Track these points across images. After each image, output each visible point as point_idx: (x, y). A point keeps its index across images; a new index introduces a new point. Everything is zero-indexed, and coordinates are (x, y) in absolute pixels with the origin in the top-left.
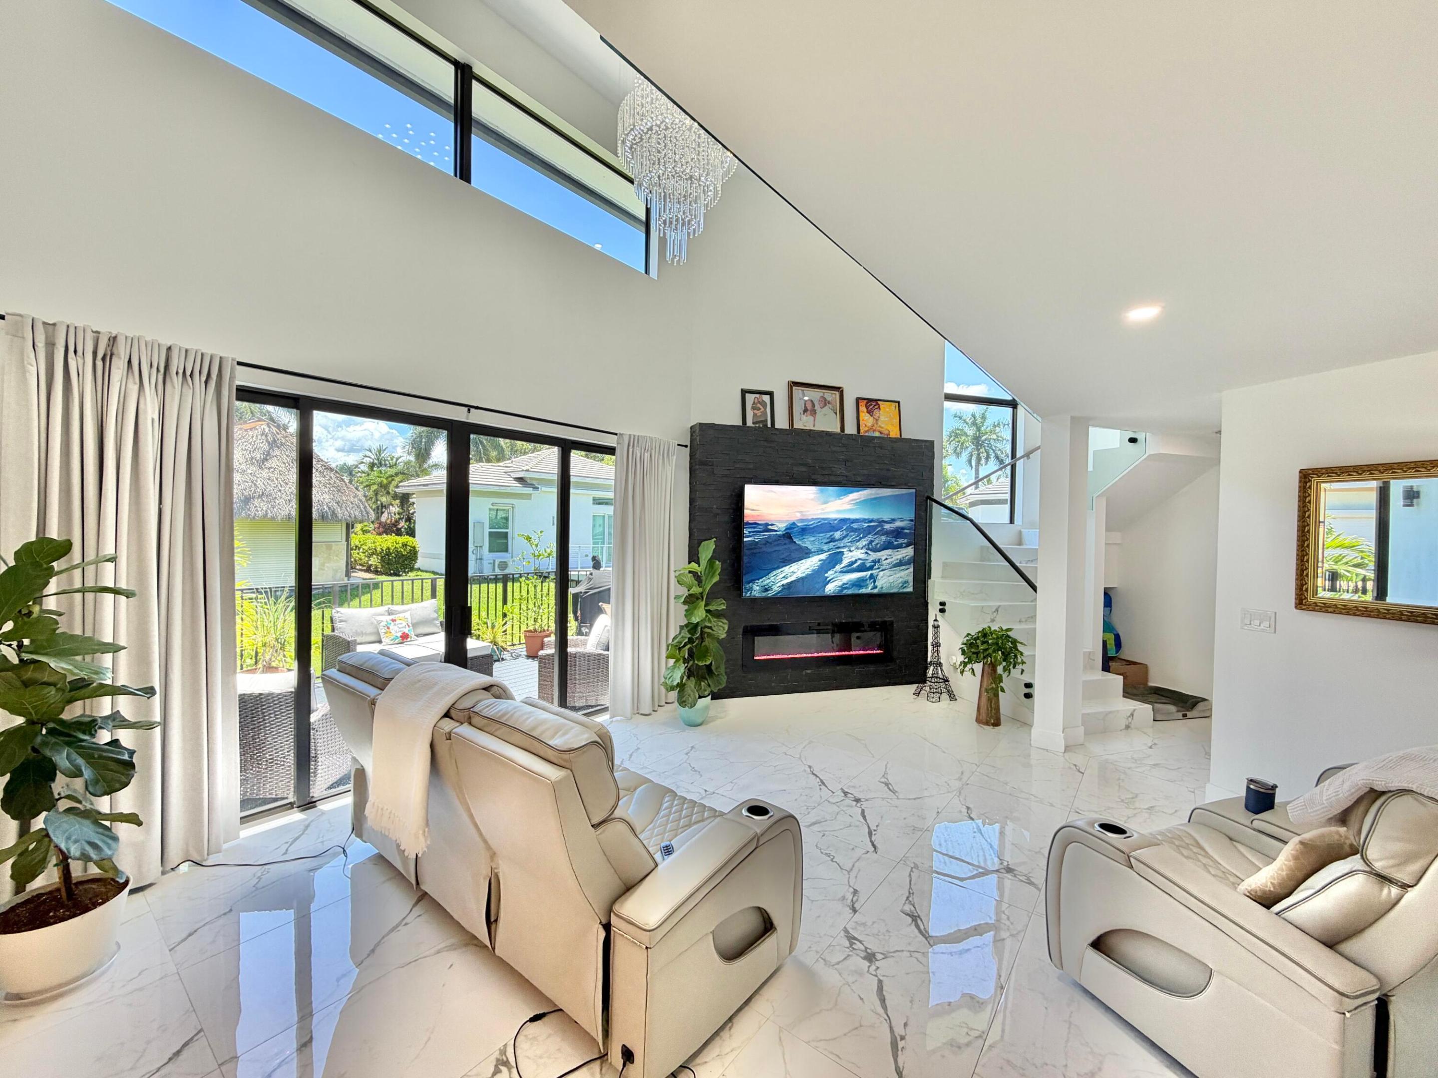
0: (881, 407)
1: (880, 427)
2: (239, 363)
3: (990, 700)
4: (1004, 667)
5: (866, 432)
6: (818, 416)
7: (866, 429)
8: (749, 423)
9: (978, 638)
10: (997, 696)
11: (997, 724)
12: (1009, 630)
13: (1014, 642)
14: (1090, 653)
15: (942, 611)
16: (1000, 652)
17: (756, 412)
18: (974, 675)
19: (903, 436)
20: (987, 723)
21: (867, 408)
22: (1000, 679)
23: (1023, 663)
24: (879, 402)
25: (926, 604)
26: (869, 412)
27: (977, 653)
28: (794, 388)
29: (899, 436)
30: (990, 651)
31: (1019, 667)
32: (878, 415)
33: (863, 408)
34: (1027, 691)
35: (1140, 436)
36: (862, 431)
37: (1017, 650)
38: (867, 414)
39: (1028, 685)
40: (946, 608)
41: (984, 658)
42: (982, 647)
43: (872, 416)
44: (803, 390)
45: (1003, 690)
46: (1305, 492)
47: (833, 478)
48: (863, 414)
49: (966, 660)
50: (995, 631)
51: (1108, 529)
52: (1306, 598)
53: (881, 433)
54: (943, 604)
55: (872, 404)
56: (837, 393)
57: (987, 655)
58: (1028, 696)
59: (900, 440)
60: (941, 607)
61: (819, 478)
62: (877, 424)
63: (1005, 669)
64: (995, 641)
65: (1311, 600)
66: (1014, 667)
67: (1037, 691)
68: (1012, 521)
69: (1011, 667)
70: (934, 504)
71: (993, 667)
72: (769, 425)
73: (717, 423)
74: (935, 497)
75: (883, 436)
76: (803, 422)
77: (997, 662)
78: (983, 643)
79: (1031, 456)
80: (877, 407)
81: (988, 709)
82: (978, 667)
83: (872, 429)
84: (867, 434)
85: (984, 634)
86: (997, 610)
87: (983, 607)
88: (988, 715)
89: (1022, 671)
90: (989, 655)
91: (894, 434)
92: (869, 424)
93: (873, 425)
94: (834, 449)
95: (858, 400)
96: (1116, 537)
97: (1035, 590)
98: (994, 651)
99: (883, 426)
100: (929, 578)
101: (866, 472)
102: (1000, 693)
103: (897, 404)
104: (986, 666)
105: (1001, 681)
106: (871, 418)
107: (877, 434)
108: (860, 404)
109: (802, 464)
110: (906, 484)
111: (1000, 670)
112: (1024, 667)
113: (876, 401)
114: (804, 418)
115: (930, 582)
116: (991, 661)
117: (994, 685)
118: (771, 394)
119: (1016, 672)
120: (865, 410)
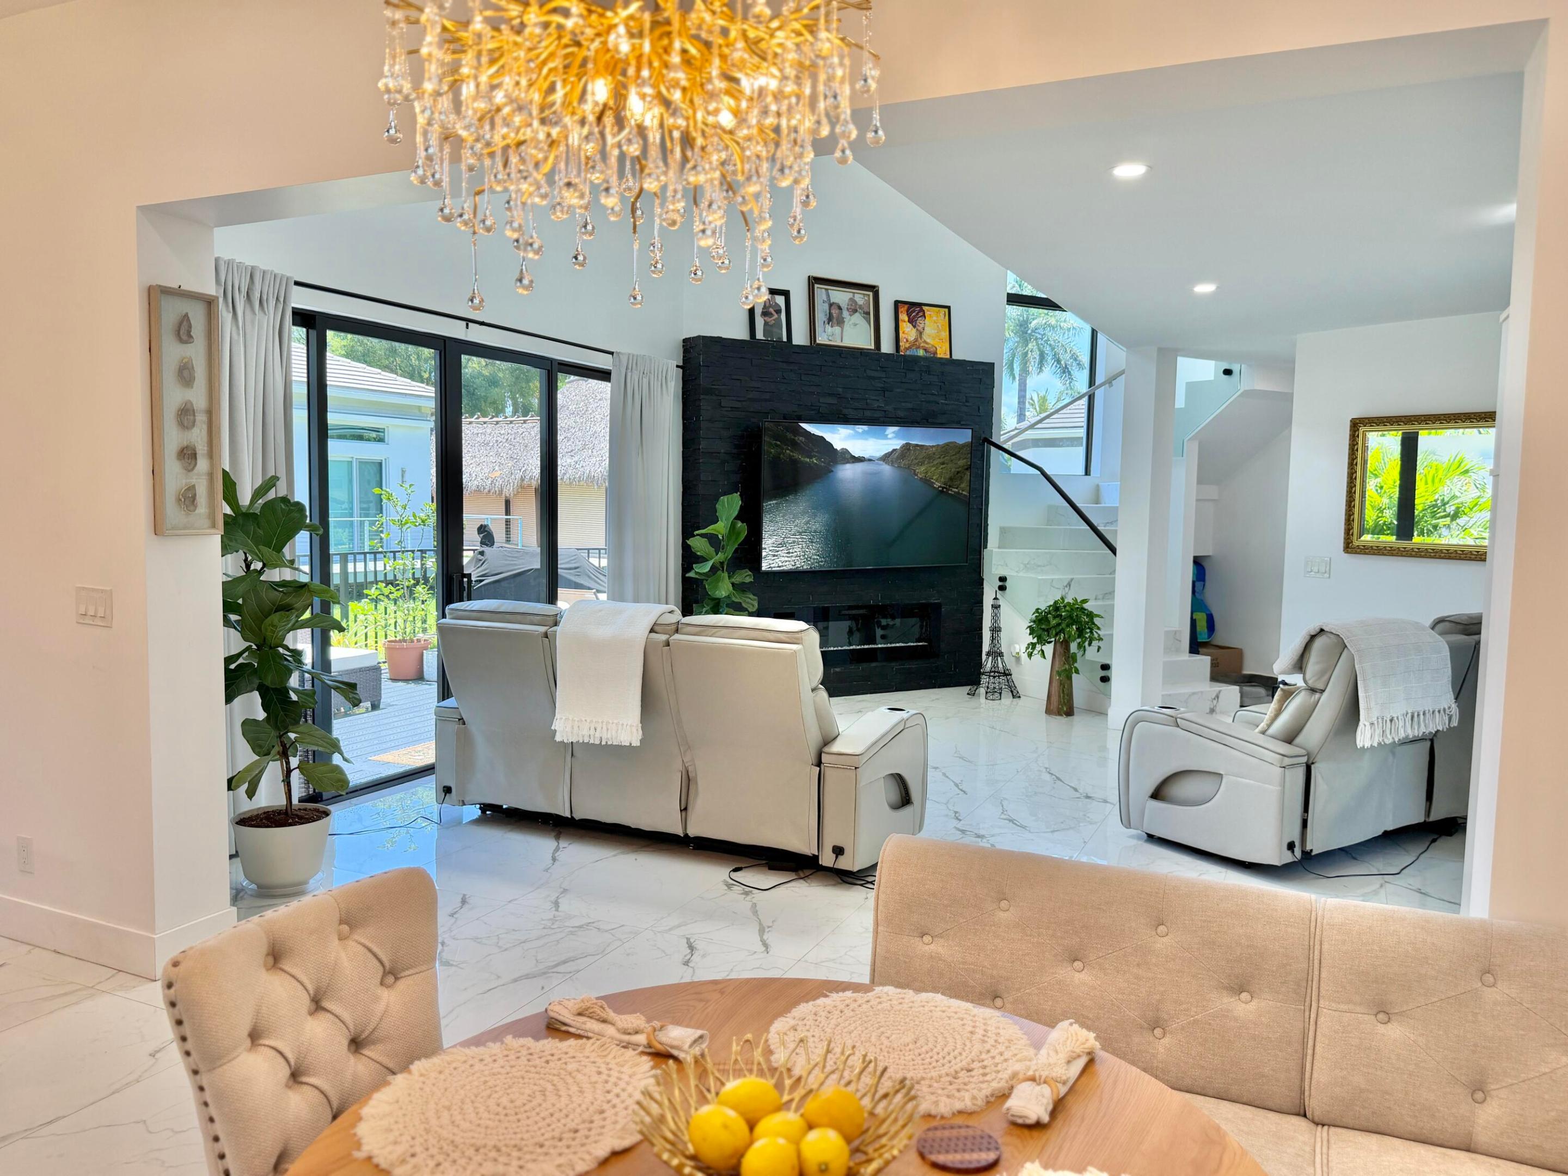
0: (927, 314)
1: (925, 342)
2: (297, 283)
3: (1061, 684)
4: (1079, 643)
5: (907, 349)
6: (847, 327)
7: (907, 345)
8: (760, 335)
9: (1049, 613)
10: (1070, 678)
11: (1070, 713)
12: (1085, 601)
13: (1091, 615)
14: (1175, 632)
15: (1002, 588)
16: (1074, 627)
17: (768, 319)
18: (1045, 658)
19: (954, 357)
20: (1059, 713)
21: (909, 316)
22: (1074, 658)
23: (1100, 639)
24: (925, 308)
25: (980, 582)
26: (910, 321)
27: (1048, 630)
28: (816, 286)
29: (948, 356)
30: (1063, 625)
31: (1095, 643)
32: (922, 326)
33: (903, 317)
34: (1103, 673)
35: (1235, 368)
36: (902, 348)
37: (1094, 623)
38: (909, 325)
39: (1106, 667)
40: (1008, 584)
41: (1057, 634)
42: (1054, 622)
43: (914, 327)
44: (827, 290)
45: (1077, 672)
46: (1354, 440)
47: (868, 413)
48: (904, 324)
49: (1035, 640)
50: (1069, 603)
51: (1200, 481)
52: (1352, 542)
53: (926, 350)
54: (1003, 579)
55: (914, 310)
56: (871, 294)
57: (1060, 632)
58: (1105, 679)
59: (951, 362)
60: (1001, 584)
61: (851, 413)
62: (921, 338)
63: (1080, 646)
64: (1069, 614)
65: (1356, 543)
66: (1090, 644)
67: (1114, 674)
68: (1087, 472)
69: (1087, 643)
70: (993, 449)
71: (1066, 644)
72: (785, 339)
73: (724, 336)
74: (994, 440)
75: (928, 355)
76: (827, 336)
77: (1072, 638)
78: (1055, 617)
79: (1114, 382)
80: (921, 314)
81: (1059, 696)
82: (1049, 649)
83: (915, 344)
84: (908, 353)
85: (1056, 607)
86: (1069, 585)
87: (1052, 580)
88: (1059, 702)
89: (1099, 648)
90: (1062, 631)
91: (942, 353)
92: (912, 338)
93: (916, 340)
94: (870, 373)
95: (897, 303)
96: (1212, 491)
97: (1115, 553)
98: (1068, 626)
99: (928, 341)
100: (986, 547)
101: (909, 405)
102: (1074, 676)
103: (947, 310)
104: (1058, 645)
105: (1075, 661)
106: (914, 330)
107: (921, 353)
108: (900, 310)
109: (830, 395)
110: (959, 423)
111: (1073, 647)
112: (1101, 644)
113: (920, 305)
114: (829, 329)
115: (986, 553)
116: (1064, 638)
117: (1067, 666)
118: (786, 294)
119: (1091, 652)
120: (906, 319)
